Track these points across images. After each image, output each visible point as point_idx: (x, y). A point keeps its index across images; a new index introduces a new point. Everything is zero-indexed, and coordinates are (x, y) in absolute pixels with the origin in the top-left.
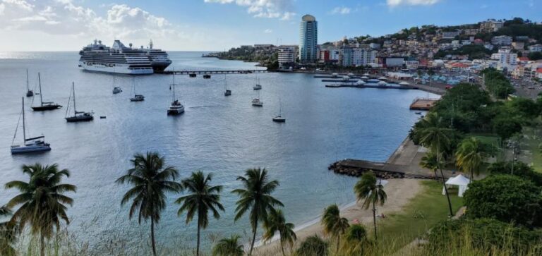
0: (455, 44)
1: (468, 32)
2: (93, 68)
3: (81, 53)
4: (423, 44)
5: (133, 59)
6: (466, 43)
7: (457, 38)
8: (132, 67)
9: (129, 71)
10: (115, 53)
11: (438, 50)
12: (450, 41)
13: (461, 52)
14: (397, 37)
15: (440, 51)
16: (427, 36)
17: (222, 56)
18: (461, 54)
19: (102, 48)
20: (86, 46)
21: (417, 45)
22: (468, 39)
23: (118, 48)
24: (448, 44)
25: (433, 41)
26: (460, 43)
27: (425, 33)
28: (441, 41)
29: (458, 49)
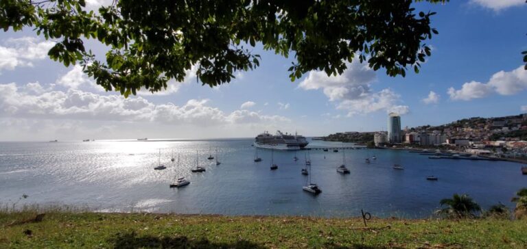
0: (505, 129)
1: (514, 121)
2: (263, 146)
3: (256, 138)
4: (477, 130)
5: (289, 141)
6: (514, 129)
7: (506, 126)
8: (288, 146)
9: (287, 148)
10: (278, 138)
11: (491, 134)
12: (500, 128)
13: (513, 135)
14: (454, 126)
15: (494, 135)
16: (479, 125)
17: (325, 139)
18: (512, 137)
19: (268, 135)
20: (259, 134)
21: (472, 131)
22: (516, 126)
23: (279, 135)
24: (499, 130)
25: (485, 128)
26: (510, 129)
27: (476, 123)
28: (492, 128)
29: (509, 133)
